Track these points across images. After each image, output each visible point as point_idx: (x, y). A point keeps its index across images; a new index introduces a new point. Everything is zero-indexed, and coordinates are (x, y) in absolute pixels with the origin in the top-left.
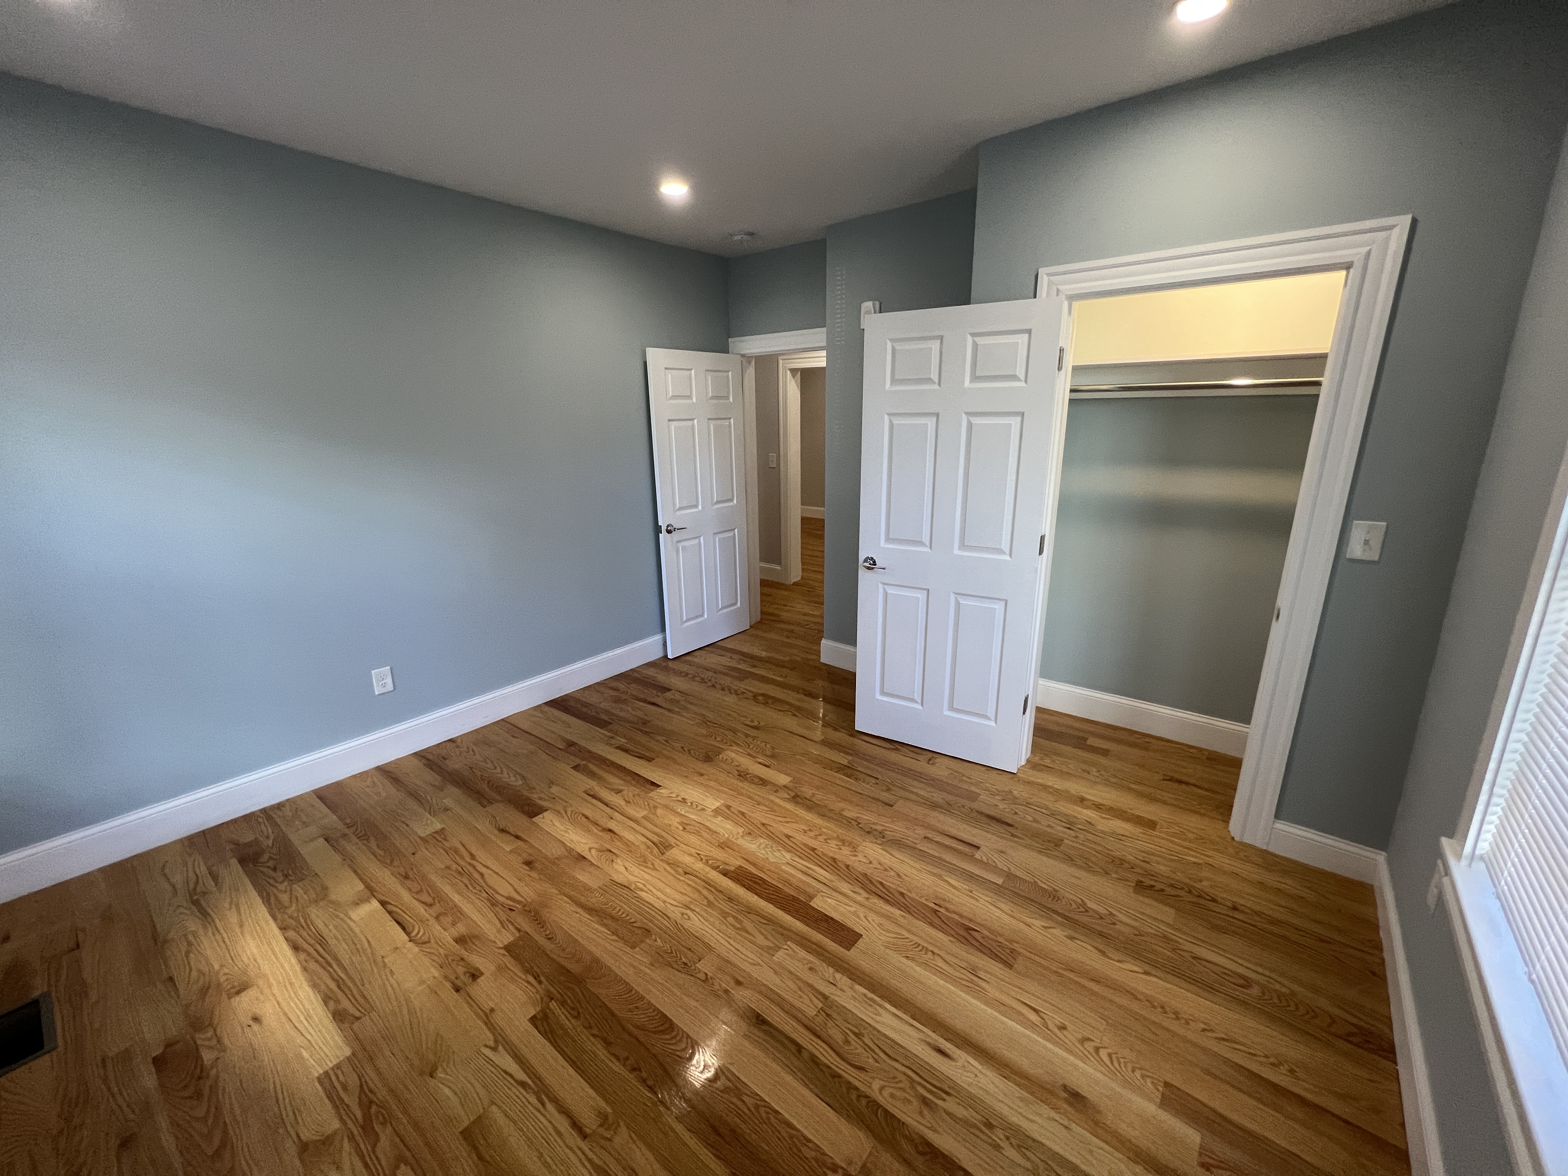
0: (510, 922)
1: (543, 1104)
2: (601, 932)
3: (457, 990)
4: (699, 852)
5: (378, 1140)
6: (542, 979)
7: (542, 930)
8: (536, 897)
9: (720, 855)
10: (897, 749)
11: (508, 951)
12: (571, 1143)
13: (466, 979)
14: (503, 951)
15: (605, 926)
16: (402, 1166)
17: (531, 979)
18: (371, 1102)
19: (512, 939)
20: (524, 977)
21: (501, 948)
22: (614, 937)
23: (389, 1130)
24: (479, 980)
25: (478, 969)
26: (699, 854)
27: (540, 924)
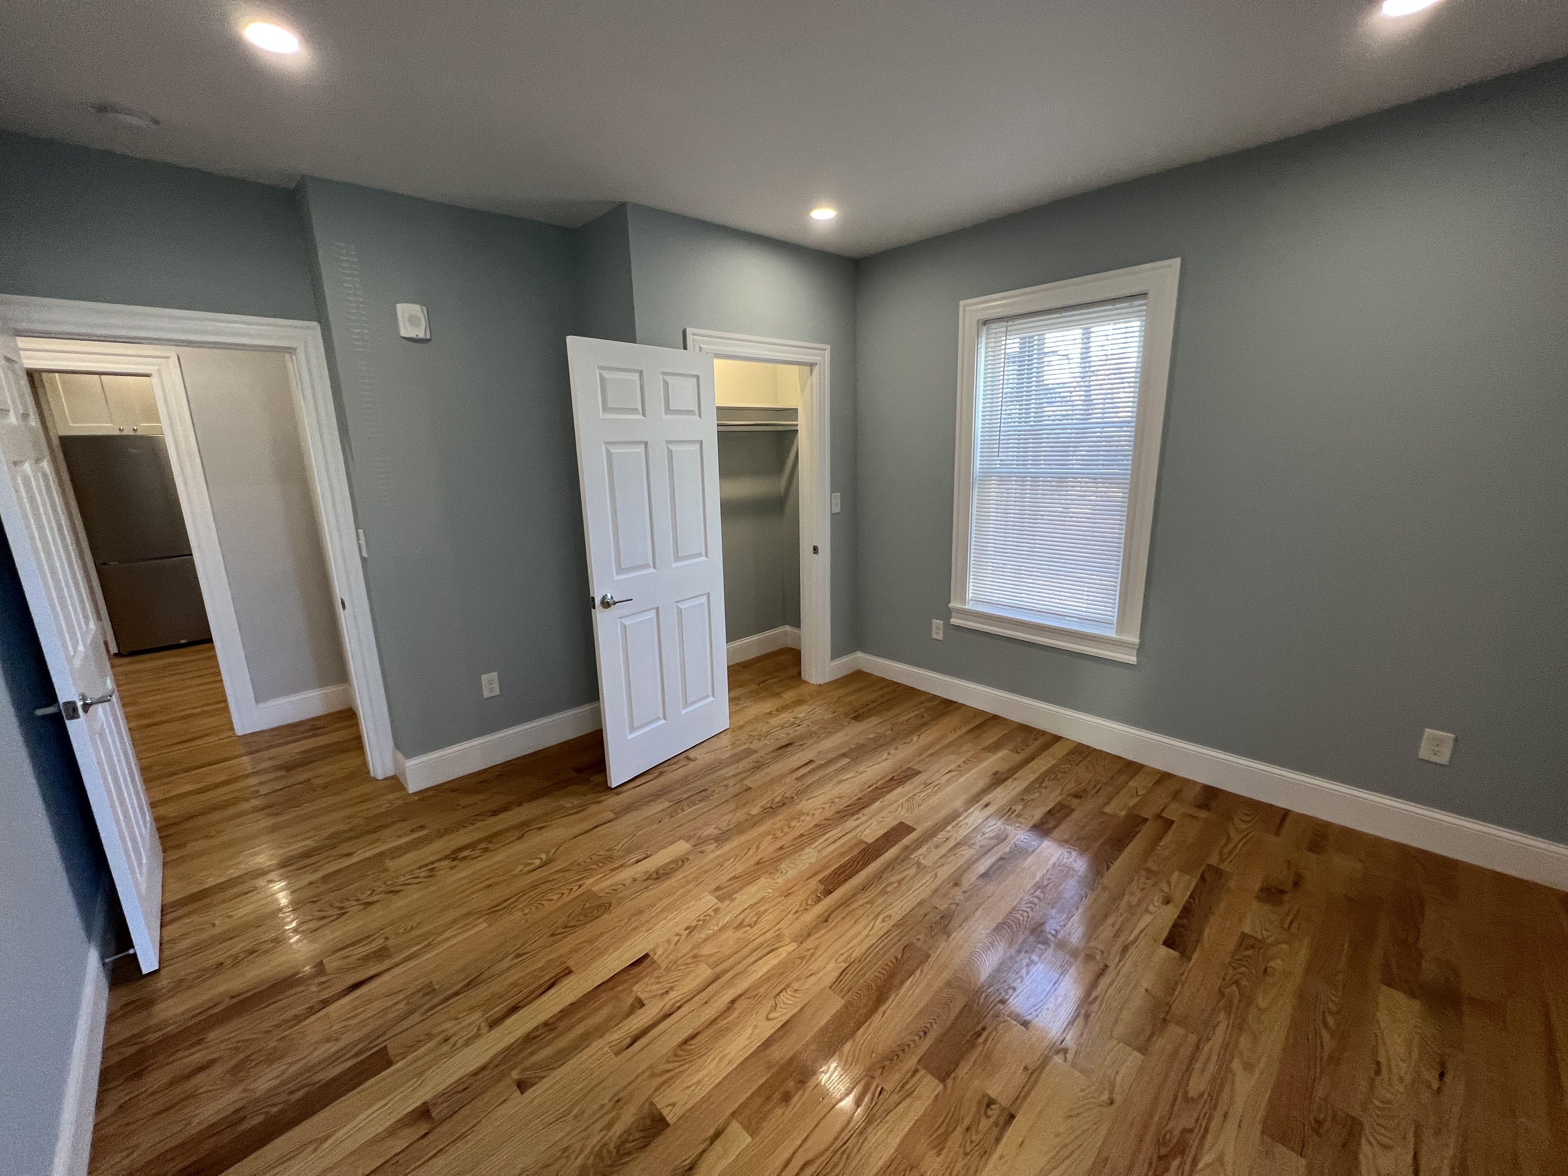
0: (903, 1087)
1: (1096, 998)
2: (912, 986)
3: (1012, 1117)
4: (794, 910)
5: (1184, 1131)
6: (979, 1028)
7: (912, 1046)
8: (858, 1066)
9: (800, 896)
10: (661, 774)
11: (948, 1075)
12: (1114, 973)
13: (994, 1111)
14: (950, 1082)
15: (902, 982)
16: (1190, 1096)
17: (981, 1040)
18: (1160, 1158)
19: (929, 1077)
20: (980, 1048)
21: (945, 1086)
22: (918, 972)
23: (1171, 1124)
24: (993, 1096)
25: (979, 1103)
26: (797, 912)
27: (903, 1051)
